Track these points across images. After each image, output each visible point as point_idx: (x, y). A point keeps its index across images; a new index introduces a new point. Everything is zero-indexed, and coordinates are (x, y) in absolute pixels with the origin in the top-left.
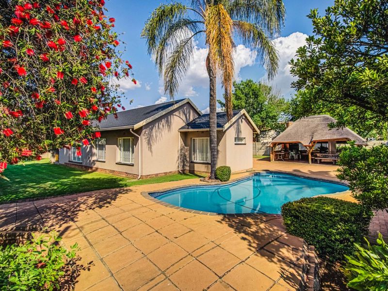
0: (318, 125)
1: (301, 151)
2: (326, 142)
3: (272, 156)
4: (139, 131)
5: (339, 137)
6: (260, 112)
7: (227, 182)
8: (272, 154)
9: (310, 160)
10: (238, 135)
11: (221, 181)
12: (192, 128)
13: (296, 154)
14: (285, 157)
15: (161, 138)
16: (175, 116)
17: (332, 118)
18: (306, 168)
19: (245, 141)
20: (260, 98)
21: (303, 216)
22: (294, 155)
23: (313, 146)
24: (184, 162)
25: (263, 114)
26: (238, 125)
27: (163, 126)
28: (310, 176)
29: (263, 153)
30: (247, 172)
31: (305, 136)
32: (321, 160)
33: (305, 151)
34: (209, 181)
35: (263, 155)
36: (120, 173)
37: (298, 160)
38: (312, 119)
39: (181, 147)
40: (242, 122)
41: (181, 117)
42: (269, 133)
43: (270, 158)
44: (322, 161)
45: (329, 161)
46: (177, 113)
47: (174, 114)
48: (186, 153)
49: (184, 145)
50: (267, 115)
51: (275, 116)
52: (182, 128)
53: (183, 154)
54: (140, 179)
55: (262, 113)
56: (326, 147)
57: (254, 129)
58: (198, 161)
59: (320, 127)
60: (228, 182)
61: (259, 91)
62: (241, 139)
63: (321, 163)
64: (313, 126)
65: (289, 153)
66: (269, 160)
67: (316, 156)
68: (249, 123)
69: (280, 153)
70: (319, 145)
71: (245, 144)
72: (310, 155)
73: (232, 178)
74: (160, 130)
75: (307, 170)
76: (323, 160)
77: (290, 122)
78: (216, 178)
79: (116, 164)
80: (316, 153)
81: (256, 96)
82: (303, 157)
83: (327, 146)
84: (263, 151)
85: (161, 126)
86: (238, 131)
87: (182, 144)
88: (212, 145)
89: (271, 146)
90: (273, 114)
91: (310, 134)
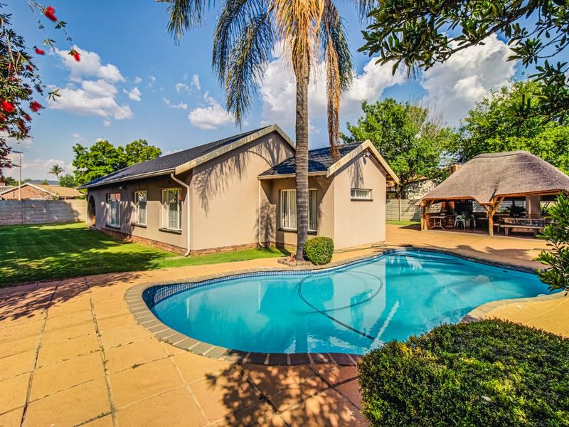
0: (507, 168)
1: (475, 214)
2: (522, 198)
3: (424, 222)
4: (186, 176)
5: (545, 188)
6: (406, 151)
7: (324, 266)
8: (424, 217)
9: (491, 230)
10: (357, 184)
11: (313, 263)
12: (279, 173)
13: (466, 219)
14: (447, 224)
15: (225, 189)
16: (251, 154)
17: (533, 156)
18: (481, 244)
19: (371, 196)
20: (405, 128)
21: (416, 404)
22: (463, 220)
23: (496, 204)
24: (267, 229)
25: (412, 155)
26: (358, 167)
27: (230, 169)
28: (488, 258)
29: (411, 218)
30: (372, 247)
31: (483, 187)
32: (511, 229)
33: (484, 215)
34: (291, 263)
35: (412, 220)
36: (164, 244)
37: (471, 229)
38: (497, 159)
39: (262, 204)
40: (365, 162)
41: (263, 155)
42: (424, 185)
43: (420, 225)
44: (514, 230)
45: (526, 231)
46: (254, 149)
47: (250, 150)
48: (272, 216)
49: (267, 201)
50: (418, 155)
51: (432, 157)
52: (265, 173)
53: (266, 216)
54: (189, 257)
55: (410, 151)
56: (523, 207)
57: (388, 175)
58: (290, 228)
59: (510, 172)
60: (328, 265)
61: (404, 116)
62: (365, 192)
63: (512, 234)
64: (497, 171)
65: (454, 218)
66: (418, 228)
67: (503, 223)
68: (379, 164)
69: (437, 217)
70: (509, 204)
71: (372, 200)
72: (491, 221)
73: (336, 258)
74: (224, 176)
75: (484, 247)
76: (516, 228)
77: (457, 166)
78: (306, 259)
79: (160, 230)
80: (503, 216)
81: (399, 124)
82: (479, 225)
83: (525, 206)
84: (413, 213)
85: (226, 170)
86: (358, 177)
87: (264, 200)
88: (300, 200)
89: (422, 204)
90: (429, 154)
91: (492, 183)
